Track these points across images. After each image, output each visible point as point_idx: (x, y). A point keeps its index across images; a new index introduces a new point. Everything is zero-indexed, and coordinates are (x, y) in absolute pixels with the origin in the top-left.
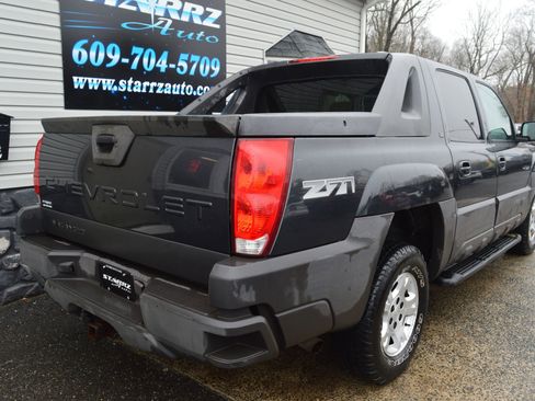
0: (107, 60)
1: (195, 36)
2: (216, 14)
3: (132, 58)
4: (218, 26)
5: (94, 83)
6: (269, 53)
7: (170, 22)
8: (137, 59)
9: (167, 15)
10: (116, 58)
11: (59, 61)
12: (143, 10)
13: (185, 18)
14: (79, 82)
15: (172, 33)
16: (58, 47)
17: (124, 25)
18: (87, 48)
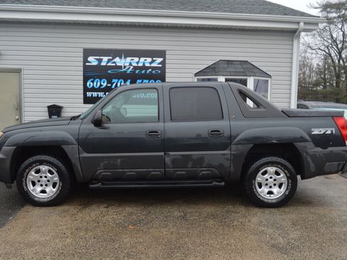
0: (101, 85)
1: (146, 72)
2: (160, 60)
3: (112, 84)
4: (160, 66)
5: (95, 94)
6: (196, 75)
7: (132, 67)
8: (114, 84)
9: (130, 64)
10: (105, 85)
11: (82, 87)
12: (118, 64)
13: (140, 65)
14: (89, 94)
15: (133, 72)
16: (82, 82)
17: (109, 72)
18: (93, 82)
